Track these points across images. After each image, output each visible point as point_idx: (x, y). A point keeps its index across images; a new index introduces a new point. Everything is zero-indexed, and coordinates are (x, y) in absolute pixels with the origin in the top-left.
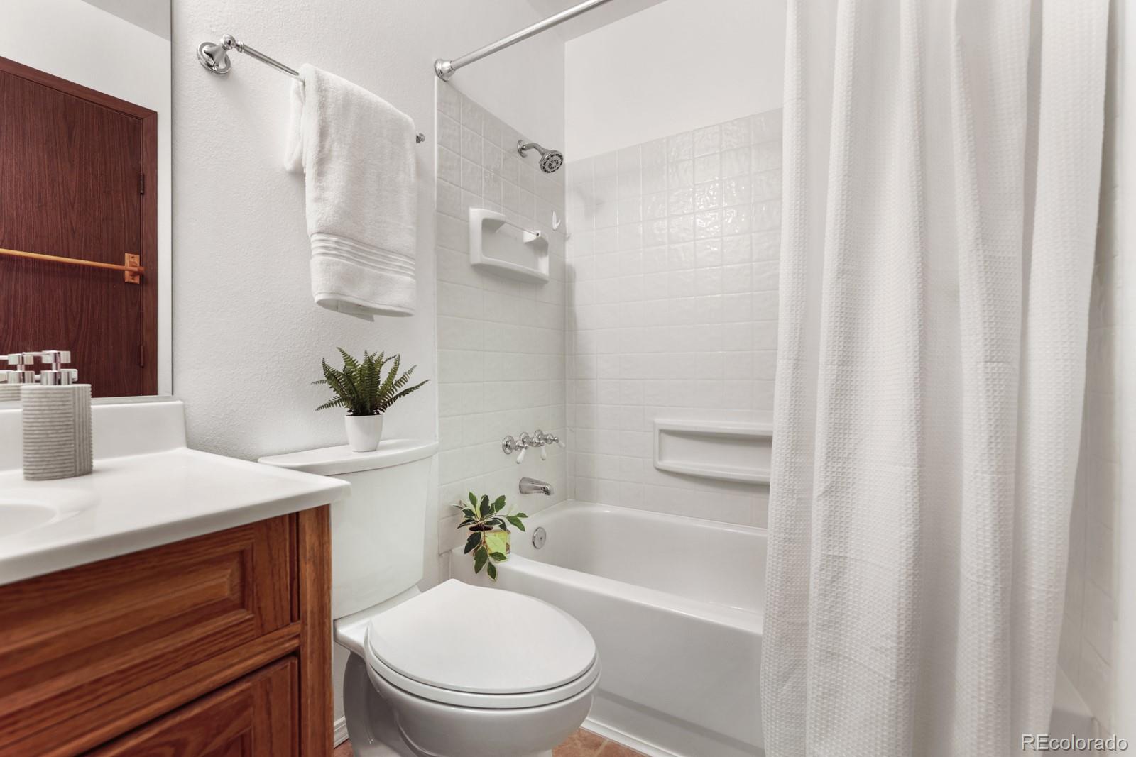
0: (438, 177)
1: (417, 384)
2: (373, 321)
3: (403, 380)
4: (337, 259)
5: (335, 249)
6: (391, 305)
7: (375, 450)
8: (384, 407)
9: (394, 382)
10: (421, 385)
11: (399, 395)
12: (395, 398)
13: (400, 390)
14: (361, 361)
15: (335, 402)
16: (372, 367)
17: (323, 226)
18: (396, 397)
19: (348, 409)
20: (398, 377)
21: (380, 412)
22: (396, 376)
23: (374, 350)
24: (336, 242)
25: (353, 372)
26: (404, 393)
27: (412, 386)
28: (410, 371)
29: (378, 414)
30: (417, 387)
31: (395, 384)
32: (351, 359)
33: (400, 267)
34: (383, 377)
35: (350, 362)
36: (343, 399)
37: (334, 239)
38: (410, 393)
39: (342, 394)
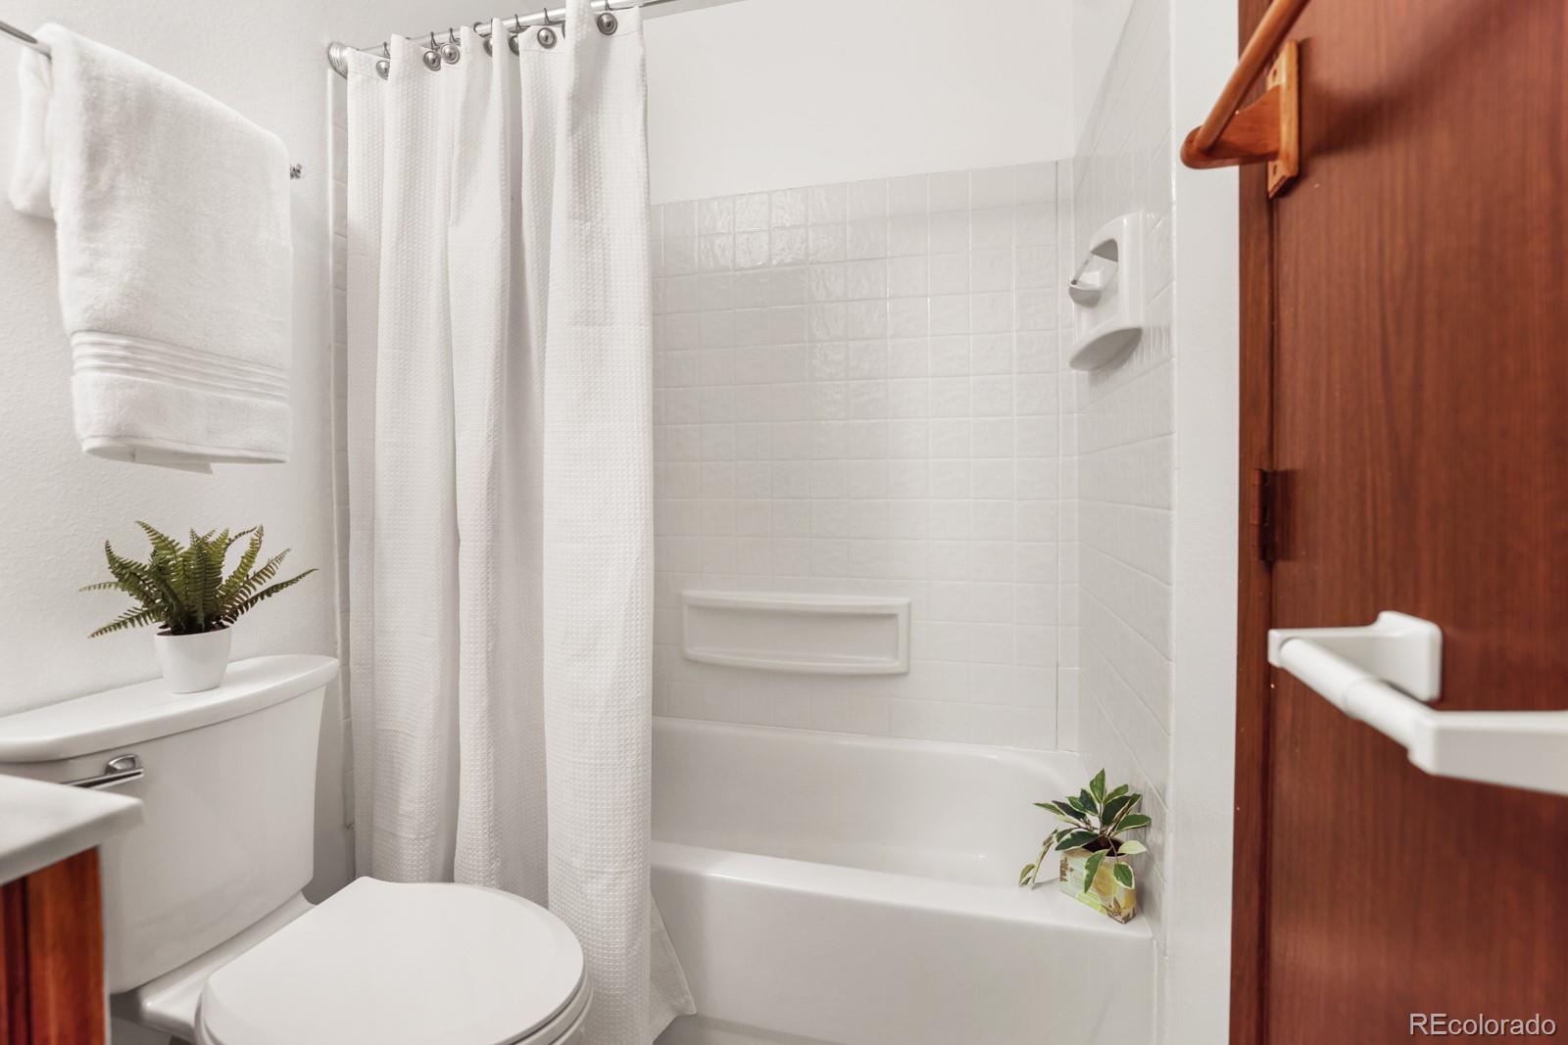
0: (336, 233)
1: (294, 577)
2: (211, 472)
3: (267, 571)
4: (131, 378)
5: (124, 359)
6: (246, 449)
7: (216, 687)
8: (231, 616)
9: (251, 573)
10: (300, 577)
11: (261, 595)
12: (253, 601)
13: (260, 588)
14: (185, 544)
15: (131, 620)
16: (206, 556)
17: (98, 319)
18: (256, 598)
19: (162, 624)
20: (257, 566)
21: (225, 623)
22: (254, 565)
23: (210, 528)
24: (126, 348)
25: (169, 561)
26: (268, 592)
27: (285, 580)
28: (280, 558)
29: (224, 627)
30: (292, 582)
31: (253, 579)
32: (166, 539)
33: (261, 384)
34: (228, 569)
35: (162, 544)
36: (151, 611)
37: (124, 342)
38: (281, 591)
39: (148, 599)
